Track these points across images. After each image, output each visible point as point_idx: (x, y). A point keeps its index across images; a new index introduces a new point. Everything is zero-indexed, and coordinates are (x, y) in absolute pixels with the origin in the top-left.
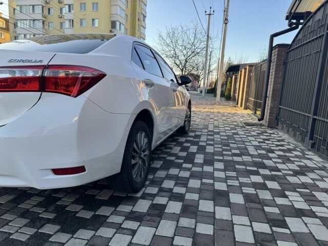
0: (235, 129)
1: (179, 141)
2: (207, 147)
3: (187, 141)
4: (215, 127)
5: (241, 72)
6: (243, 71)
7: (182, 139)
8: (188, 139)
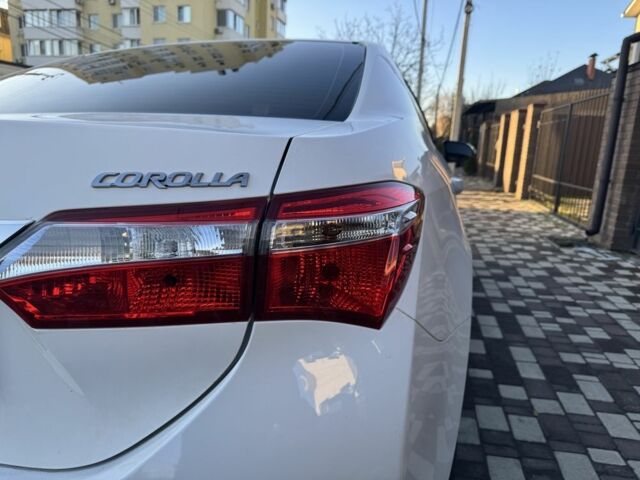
6: (515, 116)
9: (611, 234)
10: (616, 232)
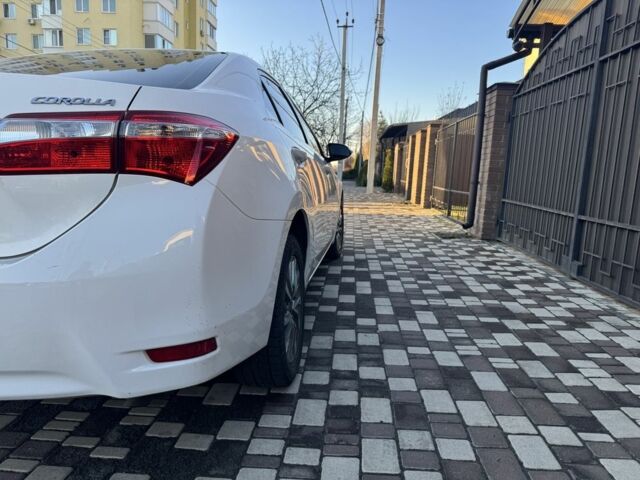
0: (426, 246)
1: (330, 272)
2: (389, 282)
3: (346, 273)
4: (386, 242)
5: (414, 137)
6: (419, 136)
7: (335, 270)
8: (345, 267)
9: (481, 226)
10: (484, 224)
